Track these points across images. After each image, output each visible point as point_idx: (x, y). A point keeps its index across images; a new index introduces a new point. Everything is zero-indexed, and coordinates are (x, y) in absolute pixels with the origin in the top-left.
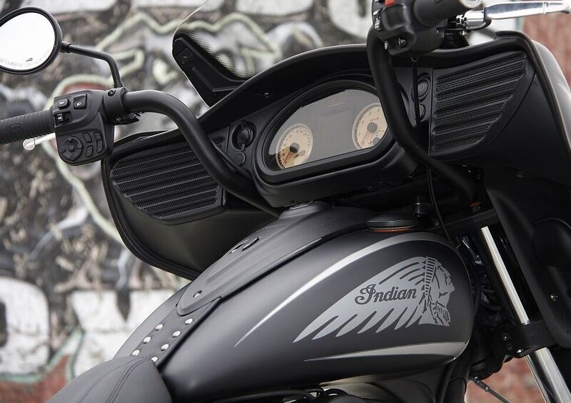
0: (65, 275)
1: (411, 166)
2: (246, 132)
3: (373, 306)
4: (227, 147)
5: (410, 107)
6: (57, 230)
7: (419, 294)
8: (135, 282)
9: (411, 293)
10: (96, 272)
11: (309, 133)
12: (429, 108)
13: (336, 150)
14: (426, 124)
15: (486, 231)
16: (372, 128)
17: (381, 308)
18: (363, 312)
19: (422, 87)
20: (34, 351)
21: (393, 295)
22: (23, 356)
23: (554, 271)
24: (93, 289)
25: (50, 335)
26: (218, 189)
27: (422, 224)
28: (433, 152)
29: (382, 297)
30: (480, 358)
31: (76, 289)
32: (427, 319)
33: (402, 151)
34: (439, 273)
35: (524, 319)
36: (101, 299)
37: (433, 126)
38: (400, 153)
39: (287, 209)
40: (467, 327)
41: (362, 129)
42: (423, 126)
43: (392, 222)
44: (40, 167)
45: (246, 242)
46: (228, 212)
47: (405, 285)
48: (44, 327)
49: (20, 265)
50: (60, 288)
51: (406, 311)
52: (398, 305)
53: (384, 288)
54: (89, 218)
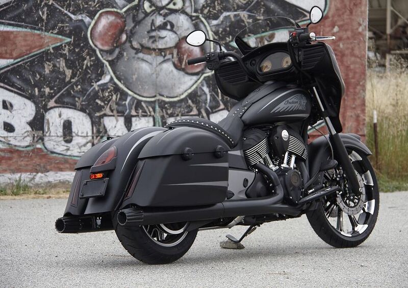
0: (100, 108)
1: (297, 72)
2: (254, 62)
3: (288, 105)
4: (249, 65)
5: (297, 57)
6: (96, 86)
7: (299, 103)
8: (133, 113)
9: (297, 102)
10: (115, 107)
11: (270, 62)
12: (301, 58)
13: (278, 68)
14: (301, 62)
15: (314, 88)
16: (287, 62)
17: (290, 105)
18: (286, 106)
19: (300, 53)
20: (85, 145)
21: (293, 103)
22: (80, 148)
23: (330, 98)
24: (113, 116)
25: (93, 138)
26: (246, 77)
27: (299, 86)
28: (302, 69)
29: (290, 103)
30: (312, 120)
31: (105, 115)
32: (300, 108)
33: (294, 68)
34: (303, 98)
35: (323, 110)
36: (117, 121)
37: (302, 62)
38: (294, 69)
39: (266, 82)
40: (309, 110)
41: (284, 63)
42: (300, 63)
43: (292, 86)
44: (88, 54)
45: (257, 90)
46: (249, 83)
47: (296, 100)
48: (90, 134)
49: (79, 102)
50: (98, 114)
51: (295, 106)
52: (294, 105)
53: (291, 101)
54: (112, 79)
